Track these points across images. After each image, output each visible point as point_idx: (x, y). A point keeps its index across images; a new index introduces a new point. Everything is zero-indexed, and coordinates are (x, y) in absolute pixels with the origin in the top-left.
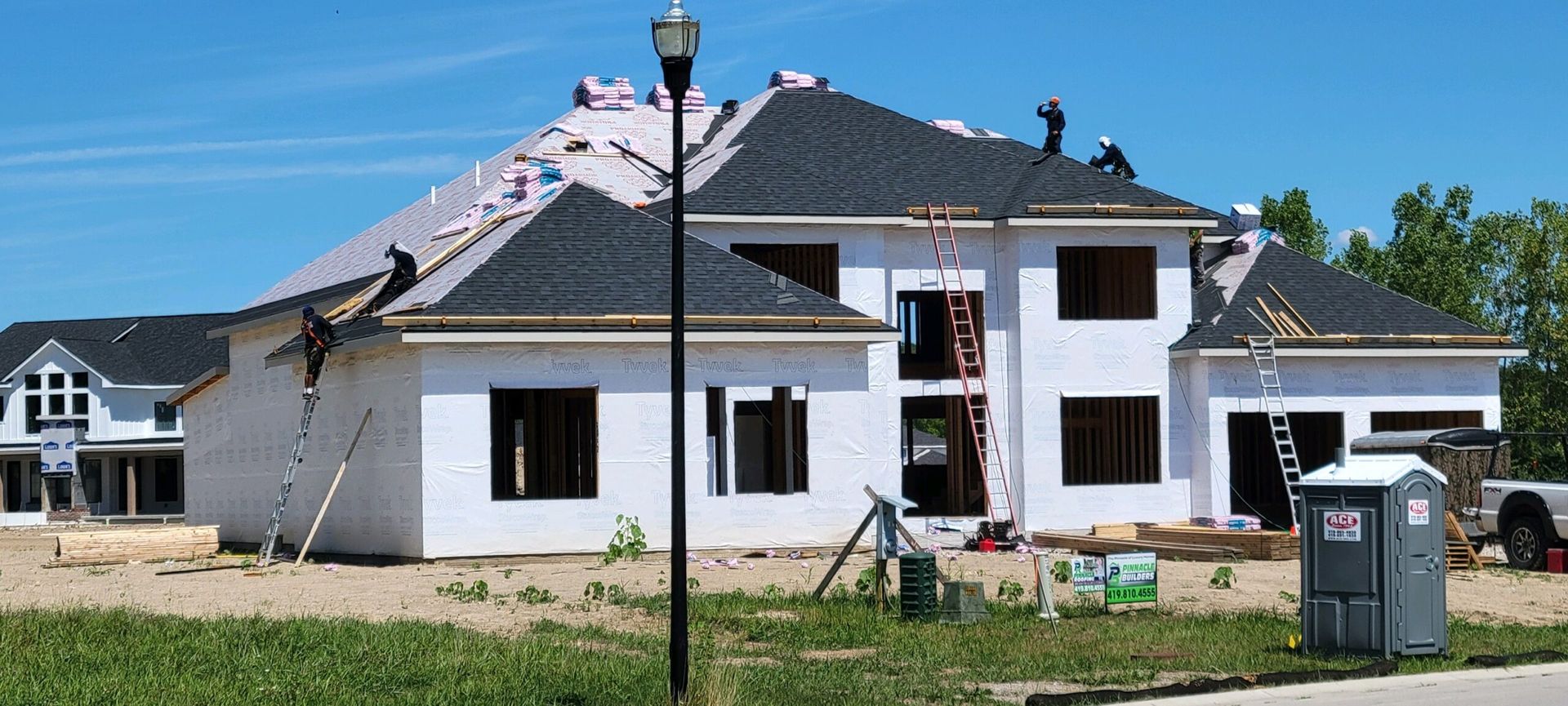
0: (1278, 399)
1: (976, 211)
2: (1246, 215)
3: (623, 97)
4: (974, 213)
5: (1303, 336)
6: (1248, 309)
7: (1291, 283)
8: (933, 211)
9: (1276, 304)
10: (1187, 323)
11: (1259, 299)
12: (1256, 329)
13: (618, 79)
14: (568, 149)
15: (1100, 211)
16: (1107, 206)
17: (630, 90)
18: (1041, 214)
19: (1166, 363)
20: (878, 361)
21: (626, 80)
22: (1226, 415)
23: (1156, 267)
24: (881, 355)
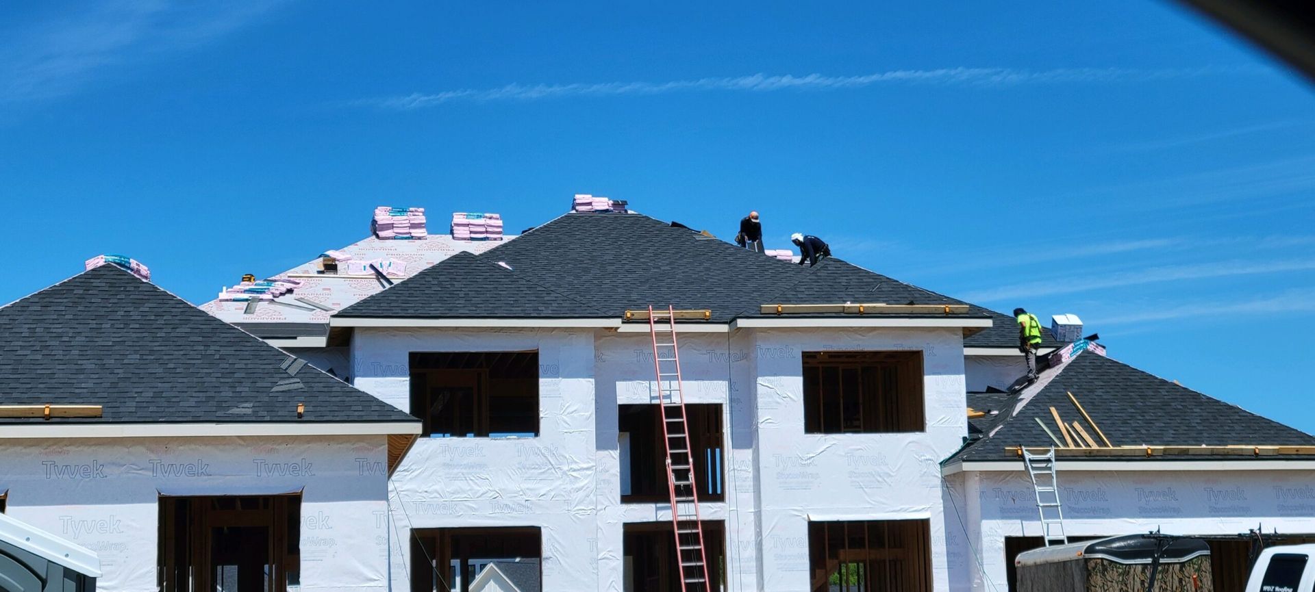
0: (1059, 520)
1: (708, 314)
2: (1065, 325)
3: (414, 226)
4: (706, 316)
5: (1095, 447)
6: (1037, 419)
7: (1099, 392)
8: (655, 315)
9: (1070, 414)
10: (962, 436)
11: (1053, 410)
12: (1041, 441)
13: (411, 209)
14: (320, 272)
15: (850, 311)
16: (858, 305)
17: (421, 219)
18: (778, 315)
19: (938, 482)
20: (586, 482)
21: (422, 209)
22: (1003, 540)
23: (924, 374)
24: (589, 475)
